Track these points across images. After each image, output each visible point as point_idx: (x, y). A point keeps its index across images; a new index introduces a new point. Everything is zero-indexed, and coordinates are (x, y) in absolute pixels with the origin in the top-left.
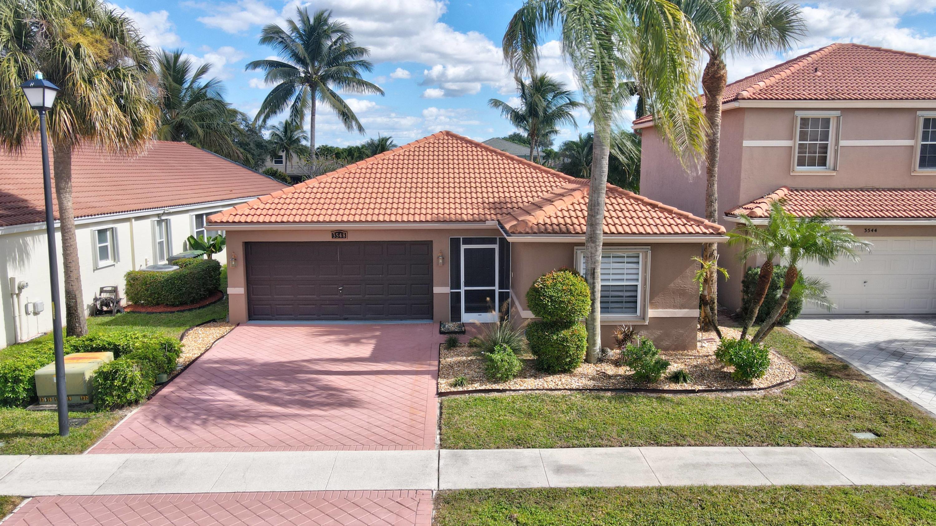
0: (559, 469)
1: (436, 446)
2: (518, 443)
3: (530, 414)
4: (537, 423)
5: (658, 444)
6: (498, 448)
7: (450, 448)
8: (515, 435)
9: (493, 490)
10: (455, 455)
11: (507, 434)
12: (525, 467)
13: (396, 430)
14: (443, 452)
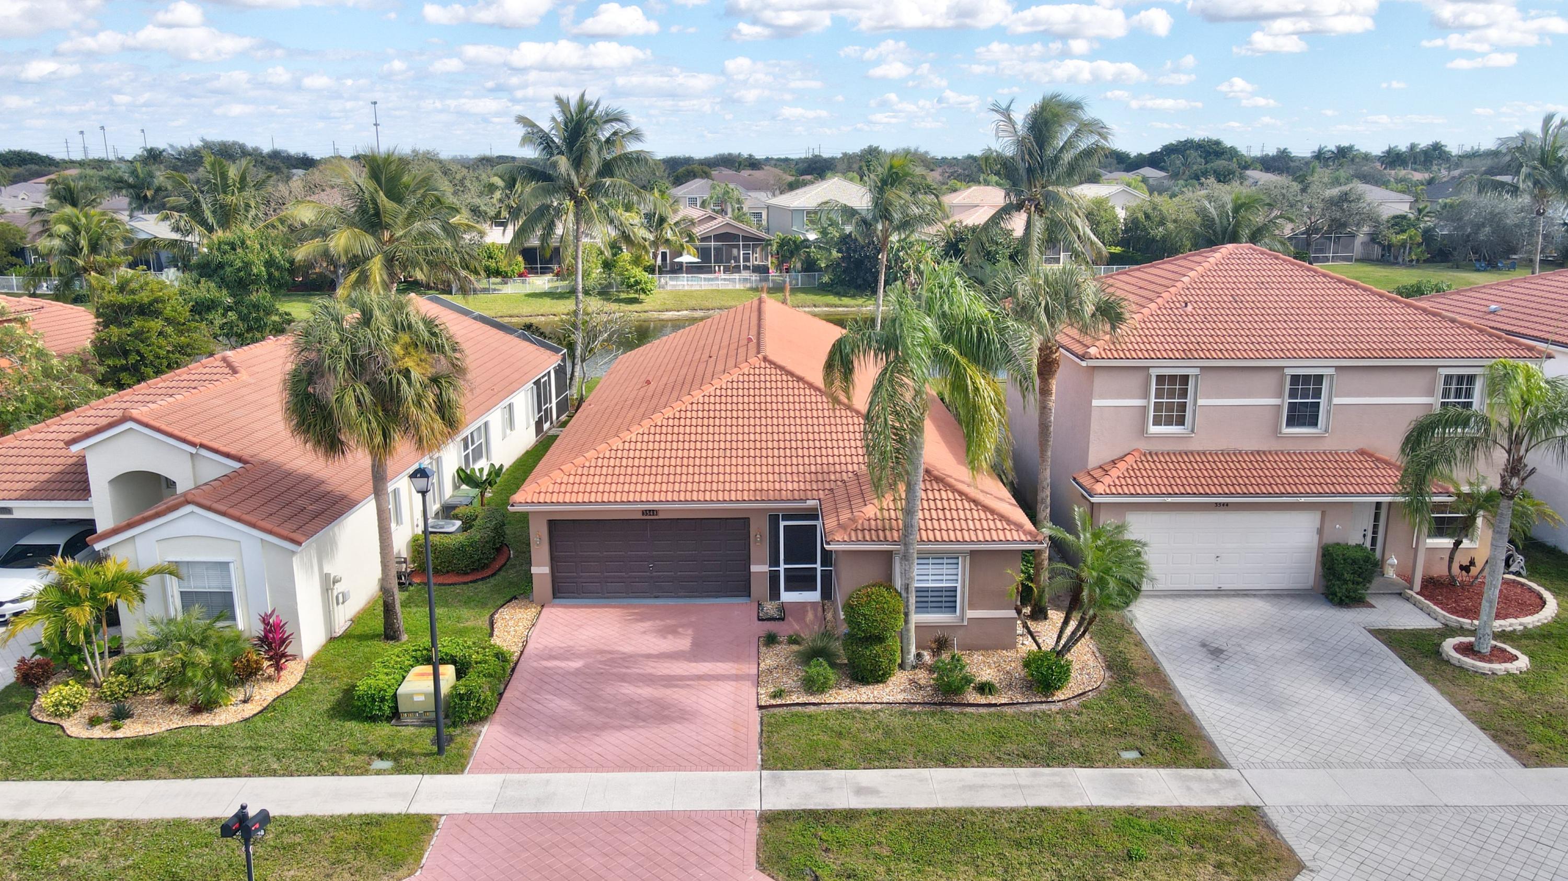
0: (860, 791)
1: (758, 767)
2: (829, 764)
3: (841, 733)
4: (845, 743)
5: (946, 766)
6: (811, 769)
7: (770, 769)
8: (825, 757)
9: (804, 811)
10: (773, 777)
11: (819, 755)
12: (831, 789)
13: (724, 751)
14: (765, 773)
